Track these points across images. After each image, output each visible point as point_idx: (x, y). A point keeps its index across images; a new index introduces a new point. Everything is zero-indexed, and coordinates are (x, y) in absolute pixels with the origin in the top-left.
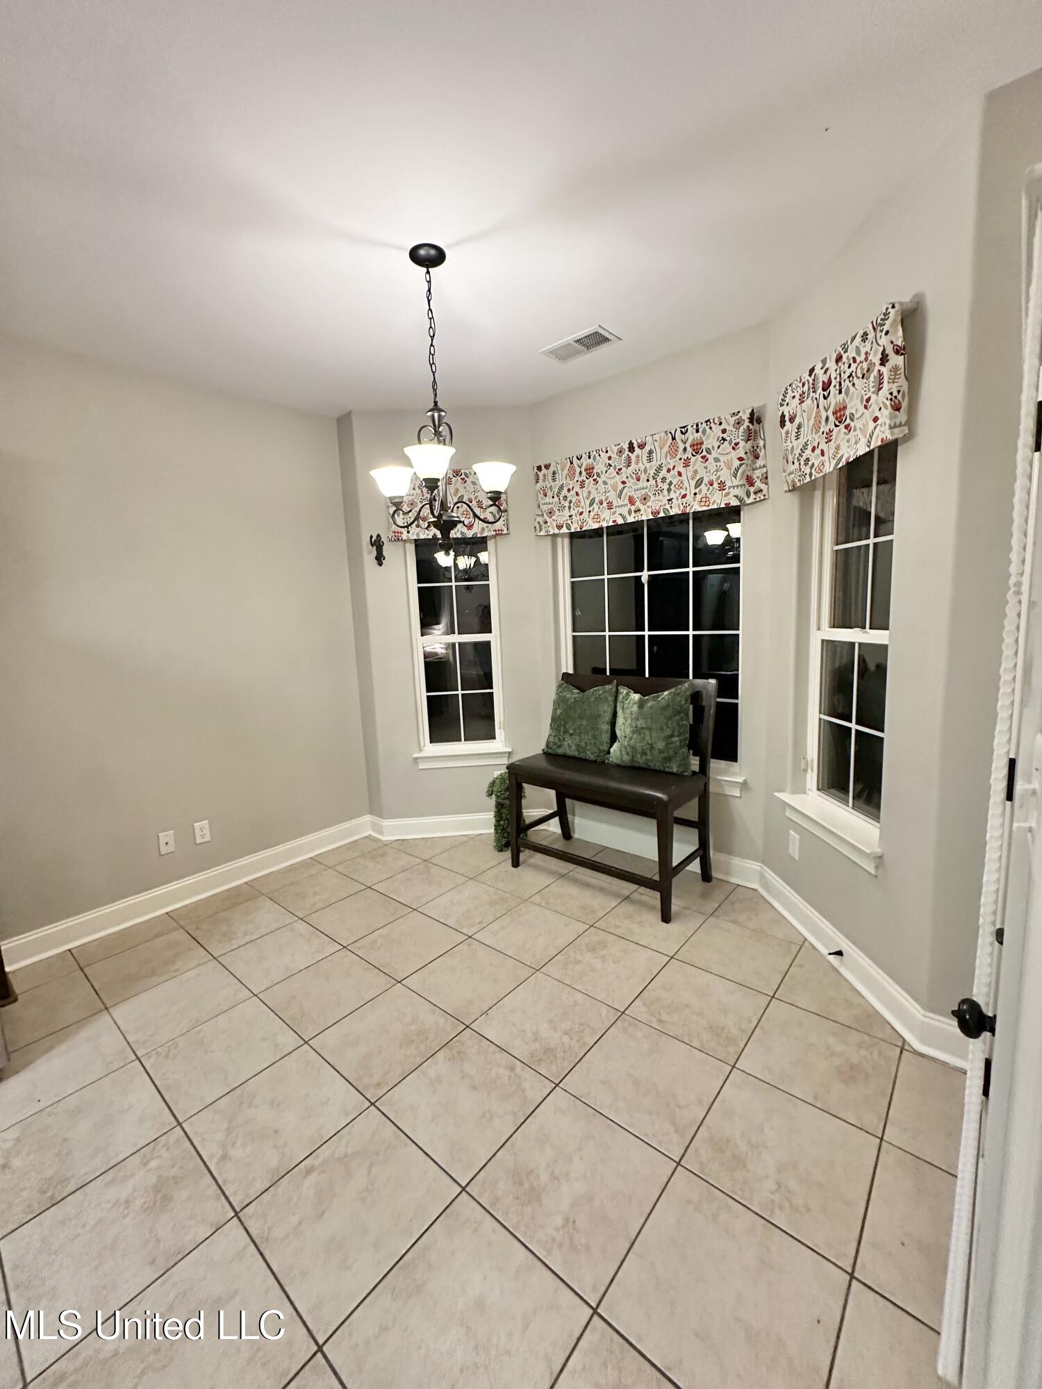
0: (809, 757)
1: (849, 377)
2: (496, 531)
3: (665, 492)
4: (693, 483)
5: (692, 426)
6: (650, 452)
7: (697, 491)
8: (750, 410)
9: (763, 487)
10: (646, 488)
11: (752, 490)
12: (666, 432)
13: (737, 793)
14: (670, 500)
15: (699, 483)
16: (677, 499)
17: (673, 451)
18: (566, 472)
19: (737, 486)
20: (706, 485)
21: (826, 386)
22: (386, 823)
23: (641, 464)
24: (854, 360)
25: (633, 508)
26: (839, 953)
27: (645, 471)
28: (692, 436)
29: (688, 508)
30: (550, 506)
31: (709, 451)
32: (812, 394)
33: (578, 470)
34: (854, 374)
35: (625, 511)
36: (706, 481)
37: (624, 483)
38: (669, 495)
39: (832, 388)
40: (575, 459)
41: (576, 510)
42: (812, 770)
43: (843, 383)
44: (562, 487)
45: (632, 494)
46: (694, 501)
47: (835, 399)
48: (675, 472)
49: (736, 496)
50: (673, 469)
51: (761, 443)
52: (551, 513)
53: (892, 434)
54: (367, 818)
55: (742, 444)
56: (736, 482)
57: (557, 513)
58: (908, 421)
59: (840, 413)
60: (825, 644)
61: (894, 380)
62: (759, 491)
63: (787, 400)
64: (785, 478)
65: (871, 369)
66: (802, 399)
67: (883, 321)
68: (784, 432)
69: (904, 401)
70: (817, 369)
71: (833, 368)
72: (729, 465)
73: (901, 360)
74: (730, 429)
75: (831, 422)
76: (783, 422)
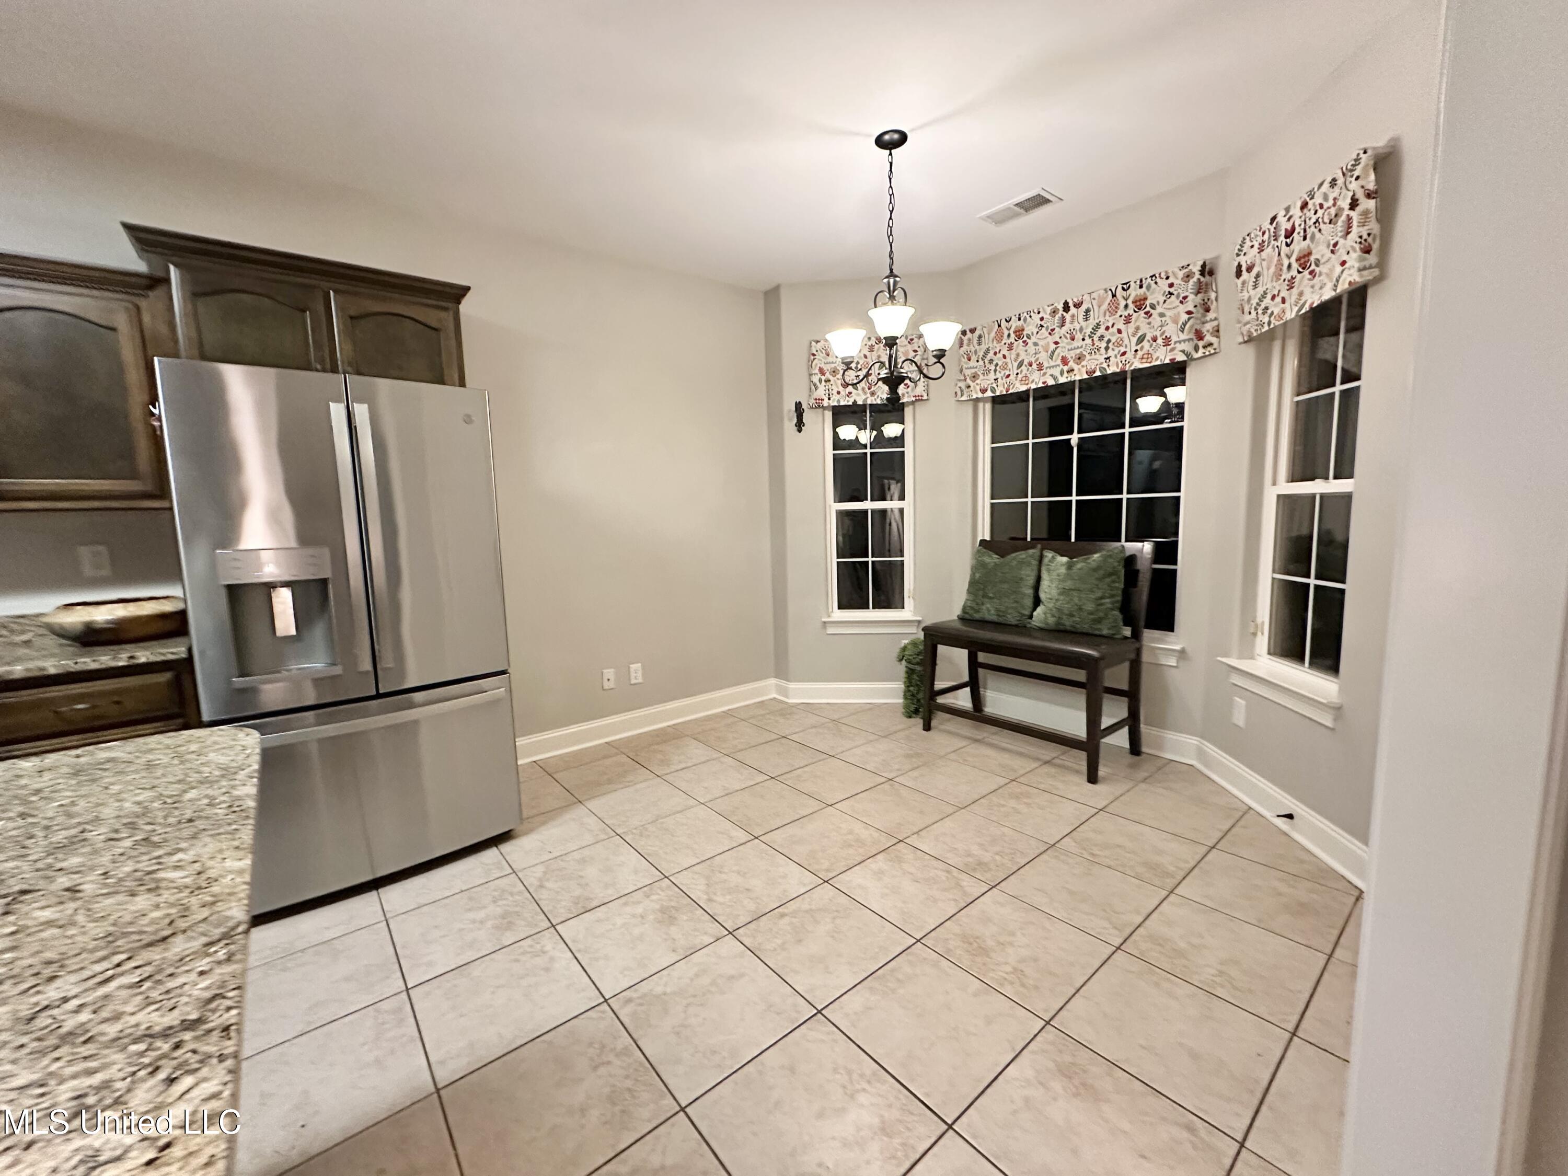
0: (1259, 620)
1: (1315, 223)
2: (915, 396)
3: (1103, 351)
4: (1134, 340)
5: (1135, 282)
6: (1087, 311)
7: (1138, 347)
8: (1201, 263)
9: (1214, 340)
10: (1082, 347)
11: (1201, 344)
12: (1106, 290)
13: (1172, 662)
14: (1108, 358)
15: (1141, 339)
16: (1116, 357)
17: (1113, 309)
18: (993, 334)
19: (1184, 341)
20: (1149, 341)
21: (1289, 234)
22: (792, 686)
23: (1076, 323)
24: (1321, 206)
25: (1066, 368)
26: (1290, 816)
27: (1081, 330)
28: (1134, 292)
29: (1128, 366)
30: (973, 371)
31: (1153, 307)
32: (1273, 242)
33: (1006, 333)
34: (1320, 220)
35: (1056, 372)
36: (1148, 337)
37: (1056, 343)
38: (1106, 354)
39: (1295, 234)
40: (1003, 322)
41: (1003, 373)
42: (1262, 634)
43: (1308, 230)
44: (987, 351)
45: (1066, 353)
46: (1135, 358)
47: (1299, 245)
48: (1115, 330)
49: (1183, 351)
50: (1112, 326)
51: (1213, 295)
52: (975, 377)
53: (1361, 276)
54: (773, 681)
55: (1191, 297)
56: (1183, 336)
57: (981, 377)
58: (1381, 261)
59: (1304, 260)
60: (1282, 499)
61: (1364, 224)
62: (1209, 345)
63: (1244, 250)
64: (1240, 329)
65: (1339, 214)
66: (1261, 248)
67: (1356, 165)
68: (1240, 282)
69: (1375, 243)
70: (1281, 216)
71: (1297, 215)
72: (1176, 319)
73: (1373, 203)
74: (1178, 282)
75: (1294, 269)
76: (1239, 272)
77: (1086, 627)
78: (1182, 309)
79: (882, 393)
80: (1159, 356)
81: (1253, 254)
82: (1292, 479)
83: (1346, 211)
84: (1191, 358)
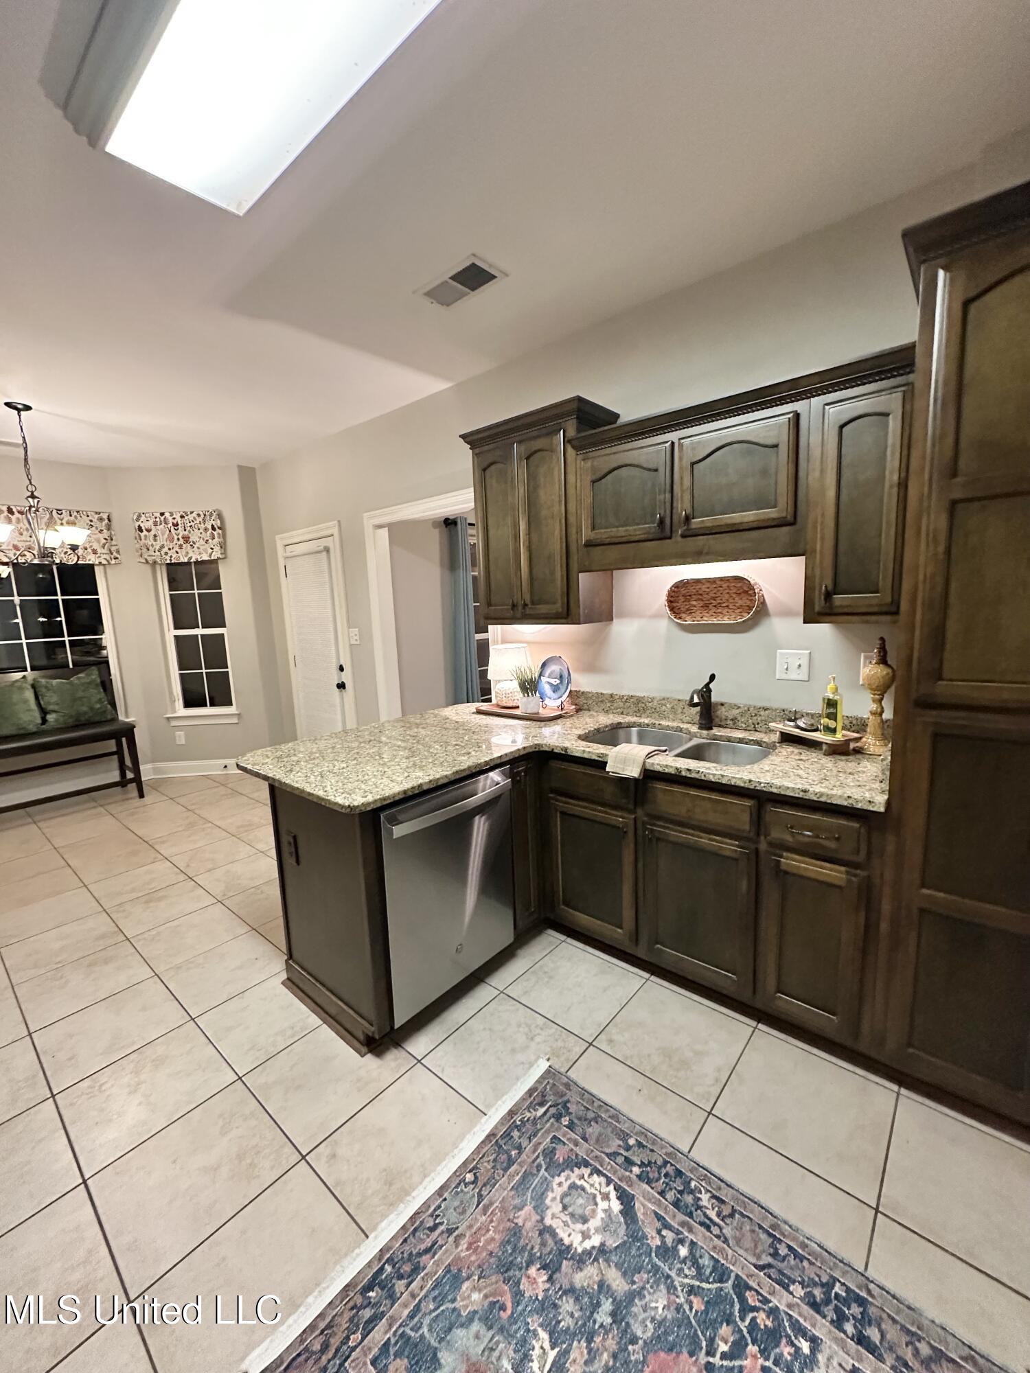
0: (175, 694)
1: (190, 526)
5: (66, 512)
8: (107, 515)
11: (112, 557)
17: (51, 523)
19: (105, 554)
21: (176, 525)
24: (193, 521)
26: (225, 767)
28: (66, 518)
29: (72, 561)
32: (164, 524)
34: (193, 526)
39: (179, 527)
42: (178, 700)
43: (186, 527)
45: (17, 543)
47: (181, 532)
49: (105, 559)
51: (113, 533)
55: (105, 531)
56: (105, 551)
58: (225, 553)
59: (186, 539)
60: (176, 637)
61: (219, 537)
62: (116, 558)
63: (142, 520)
64: (141, 556)
65: (206, 530)
66: (155, 524)
67: (211, 514)
68: (142, 535)
69: (223, 546)
70: (167, 515)
71: (179, 519)
72: (98, 541)
73: (220, 532)
74: (95, 520)
75: (181, 541)
76: (140, 529)
77: (97, 719)
78: (101, 537)
80: (91, 559)
81: (150, 524)
82: (176, 628)
83: (210, 530)
84: (109, 564)
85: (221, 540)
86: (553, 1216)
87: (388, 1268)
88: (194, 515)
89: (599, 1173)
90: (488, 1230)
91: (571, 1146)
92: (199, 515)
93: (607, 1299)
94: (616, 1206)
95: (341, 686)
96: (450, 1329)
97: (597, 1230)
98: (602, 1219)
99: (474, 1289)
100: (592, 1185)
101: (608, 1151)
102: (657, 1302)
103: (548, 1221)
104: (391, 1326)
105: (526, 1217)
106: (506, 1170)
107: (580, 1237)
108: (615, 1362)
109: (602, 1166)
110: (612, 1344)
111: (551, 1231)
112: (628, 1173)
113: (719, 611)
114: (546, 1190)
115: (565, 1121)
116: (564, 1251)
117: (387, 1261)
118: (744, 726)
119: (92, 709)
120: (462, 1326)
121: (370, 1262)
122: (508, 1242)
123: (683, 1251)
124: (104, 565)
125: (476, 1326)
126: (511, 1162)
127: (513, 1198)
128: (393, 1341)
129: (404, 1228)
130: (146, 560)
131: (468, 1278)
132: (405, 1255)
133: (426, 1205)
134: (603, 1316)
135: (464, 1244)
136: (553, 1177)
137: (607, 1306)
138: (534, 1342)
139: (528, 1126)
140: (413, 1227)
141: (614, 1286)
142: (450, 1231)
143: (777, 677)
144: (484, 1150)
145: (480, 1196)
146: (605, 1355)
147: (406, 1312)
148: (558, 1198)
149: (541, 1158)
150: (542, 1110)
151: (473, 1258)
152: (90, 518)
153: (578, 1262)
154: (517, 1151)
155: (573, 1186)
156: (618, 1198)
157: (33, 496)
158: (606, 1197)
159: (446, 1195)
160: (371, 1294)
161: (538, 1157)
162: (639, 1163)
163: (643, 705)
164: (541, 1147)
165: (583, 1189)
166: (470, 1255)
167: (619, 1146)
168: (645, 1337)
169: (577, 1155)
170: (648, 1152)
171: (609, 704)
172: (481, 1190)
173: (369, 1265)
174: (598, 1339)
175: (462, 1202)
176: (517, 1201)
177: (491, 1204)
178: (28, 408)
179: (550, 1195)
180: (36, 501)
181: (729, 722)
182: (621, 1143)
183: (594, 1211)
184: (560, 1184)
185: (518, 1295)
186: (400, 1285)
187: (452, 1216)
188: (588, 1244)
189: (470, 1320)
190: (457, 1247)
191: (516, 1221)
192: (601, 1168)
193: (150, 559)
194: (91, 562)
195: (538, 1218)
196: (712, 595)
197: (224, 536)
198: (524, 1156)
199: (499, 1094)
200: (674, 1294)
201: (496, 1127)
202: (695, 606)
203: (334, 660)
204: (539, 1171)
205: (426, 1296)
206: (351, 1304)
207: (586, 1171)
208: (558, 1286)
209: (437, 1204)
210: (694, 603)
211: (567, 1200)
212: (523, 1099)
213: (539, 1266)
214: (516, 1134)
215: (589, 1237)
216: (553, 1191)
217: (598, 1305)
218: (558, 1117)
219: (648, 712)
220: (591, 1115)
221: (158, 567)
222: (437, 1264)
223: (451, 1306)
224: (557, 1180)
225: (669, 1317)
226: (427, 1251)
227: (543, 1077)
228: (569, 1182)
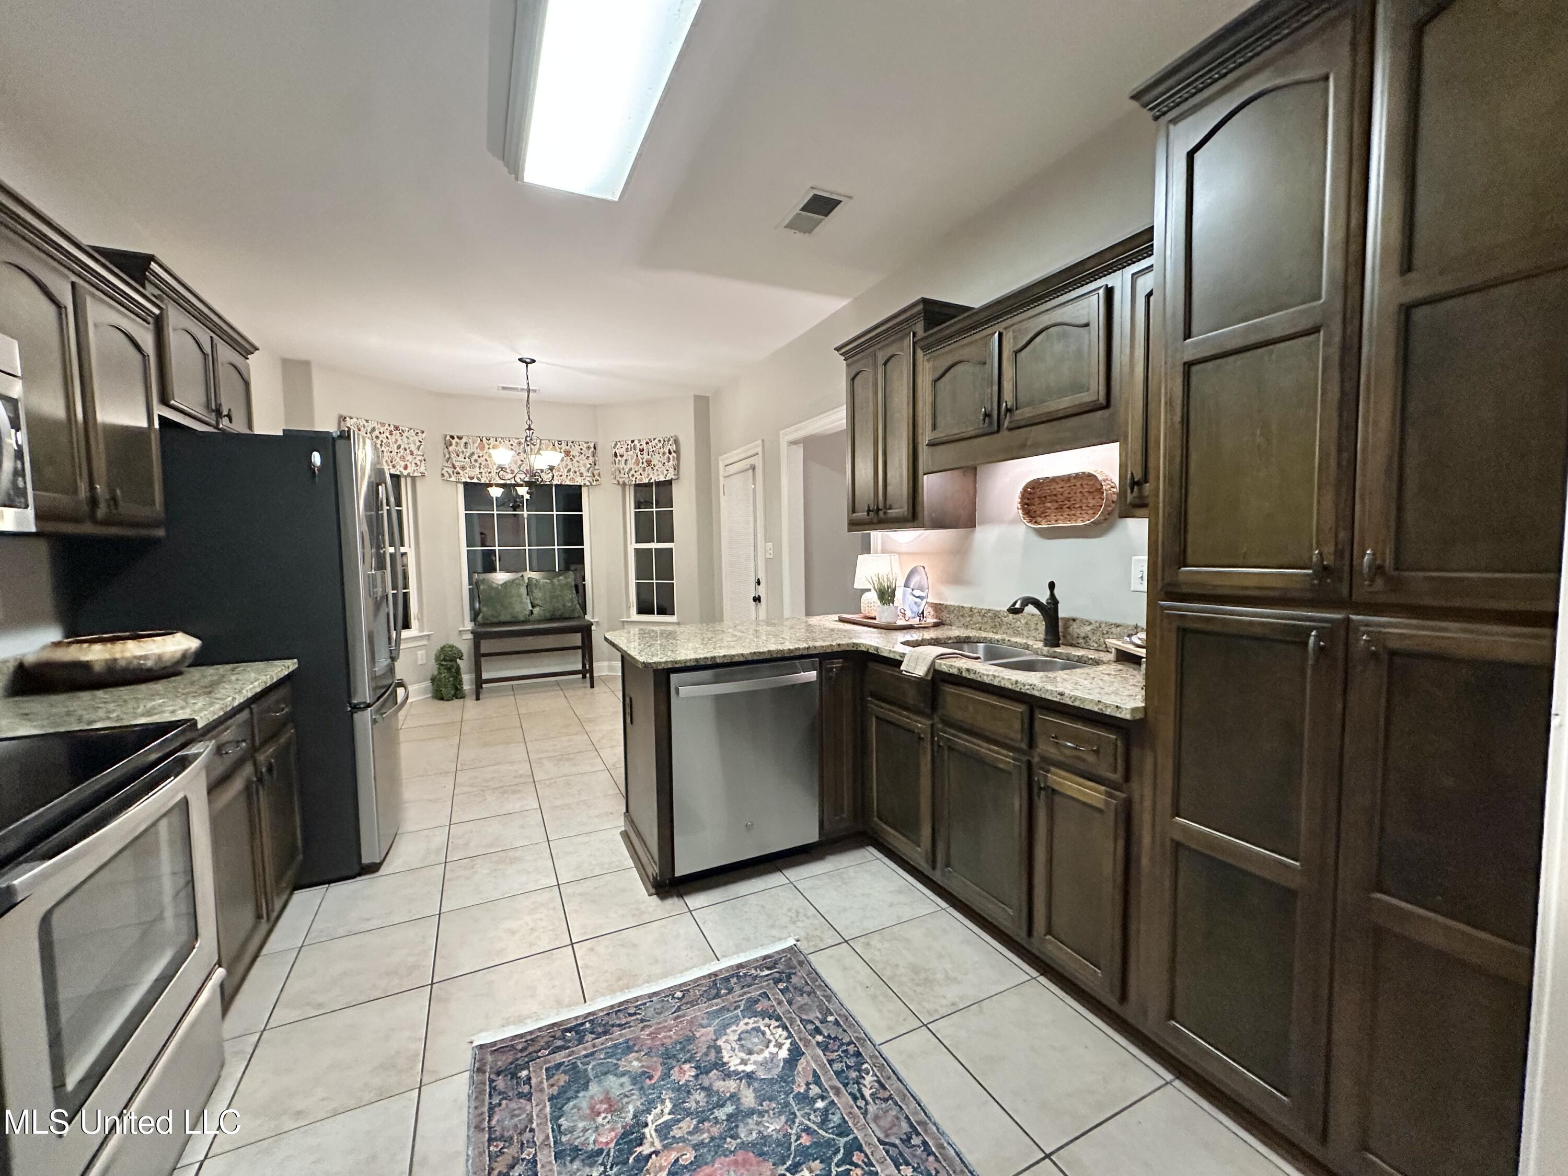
0: (631, 601)
1: (653, 451)
4: (566, 470)
5: (564, 442)
6: (538, 449)
7: (568, 474)
8: (593, 444)
9: (599, 479)
11: (594, 479)
12: (549, 441)
13: (594, 628)
14: (553, 476)
15: (569, 471)
16: (557, 477)
18: (476, 445)
19: (589, 477)
20: (572, 472)
21: (642, 450)
24: (655, 446)
28: (564, 447)
30: (460, 463)
31: (574, 457)
32: (633, 450)
33: (486, 446)
34: (655, 451)
36: (572, 470)
38: (552, 474)
39: (644, 452)
40: (484, 439)
41: (485, 470)
42: (633, 604)
43: (650, 452)
44: (472, 453)
47: (646, 456)
49: (589, 481)
51: (597, 459)
52: (464, 468)
53: (669, 478)
55: (591, 458)
56: (590, 474)
57: (468, 469)
58: (678, 474)
59: (649, 462)
60: (637, 550)
61: (673, 460)
62: (597, 480)
63: (617, 447)
64: (615, 478)
65: (664, 454)
66: (627, 450)
67: (669, 440)
68: (617, 460)
69: (677, 468)
70: (636, 442)
71: (644, 445)
72: (585, 465)
73: (675, 455)
74: (584, 449)
75: (645, 464)
76: (616, 455)
77: (566, 615)
78: (588, 462)
79: (400, 466)
80: (579, 481)
81: (622, 451)
82: (637, 542)
83: (667, 454)
84: (591, 485)
85: (676, 462)
86: (726, 1041)
87: (588, 1025)
88: (656, 441)
89: (785, 1028)
90: (671, 1030)
91: (775, 1003)
92: (660, 441)
93: (732, 1105)
94: (784, 1053)
95: (757, 599)
96: (606, 1073)
97: (755, 1063)
98: (765, 1058)
99: (638, 1059)
100: (772, 1034)
101: (804, 1017)
102: (772, 1124)
103: (719, 1043)
104: (570, 1056)
105: (705, 1034)
106: (709, 1000)
107: (738, 1061)
108: (710, 1142)
109: (791, 1025)
110: (715, 1131)
111: (718, 1050)
112: (810, 1037)
113: (1073, 512)
114: (733, 1023)
115: (781, 986)
116: (720, 1065)
117: (589, 1021)
118: (1096, 645)
119: (564, 605)
120: (616, 1075)
121: (578, 1017)
122: (680, 1043)
123: (820, 1104)
124: (588, 486)
125: (625, 1079)
126: (717, 996)
127: (703, 1019)
128: (566, 1064)
129: (612, 1007)
130: (618, 481)
131: (637, 1052)
132: (603, 1022)
133: (636, 999)
134: (721, 1114)
135: (647, 1031)
136: (744, 1017)
137: (729, 1109)
138: (659, 1105)
139: (748, 978)
140: (618, 1009)
141: (743, 1100)
142: (642, 1021)
143: (1132, 589)
144: (701, 982)
145: (679, 1008)
146: (705, 1135)
147: (584, 1053)
148: (739, 1032)
149: (743, 1002)
150: (767, 972)
151: (648, 1042)
152: (581, 447)
153: (725, 1075)
154: (726, 991)
155: (757, 1029)
156: (789, 1050)
157: (529, 429)
158: (780, 1046)
159: (654, 999)
160: (568, 1034)
161: (741, 1001)
162: (826, 1035)
163: (999, 620)
164: (749, 995)
165: (764, 1034)
166: (648, 1039)
167: (817, 1018)
168: (745, 1139)
169: (775, 1010)
170: (841, 1030)
171: (968, 619)
172: (682, 1005)
173: (576, 1018)
174: (706, 1124)
175: (663, 1007)
176: (705, 1022)
177: (684, 1016)
178: (533, 361)
179: (734, 1028)
180: (531, 431)
181: (1081, 641)
182: (820, 1016)
183: (762, 1051)
184: (746, 1024)
185: (666, 1075)
186: (589, 1037)
187: (651, 1012)
188: (741, 1068)
189: (623, 1075)
190: (641, 1031)
191: (695, 1033)
192: (789, 1026)
193: (621, 481)
194: (578, 484)
195: (714, 1037)
196: (1066, 495)
197: (678, 459)
198: (730, 996)
199: (739, 950)
200: (790, 1126)
201: (721, 971)
202: (1049, 508)
203: (753, 574)
204: (735, 1009)
205: (602, 1049)
206: (553, 1034)
207: (774, 1023)
208: (700, 1082)
209: (644, 1001)
210: (1049, 505)
211: (742, 1036)
212: (756, 960)
213: (693, 1065)
214: (735, 980)
215: (746, 1064)
216: (737, 1026)
217: (722, 1106)
218: (777, 981)
219: (1004, 627)
220: (807, 989)
221: (627, 487)
222: (621, 1035)
223: (615, 1061)
224: (746, 1020)
225: (775, 1136)
226: (620, 1025)
227: (783, 951)
228: (755, 1025)
